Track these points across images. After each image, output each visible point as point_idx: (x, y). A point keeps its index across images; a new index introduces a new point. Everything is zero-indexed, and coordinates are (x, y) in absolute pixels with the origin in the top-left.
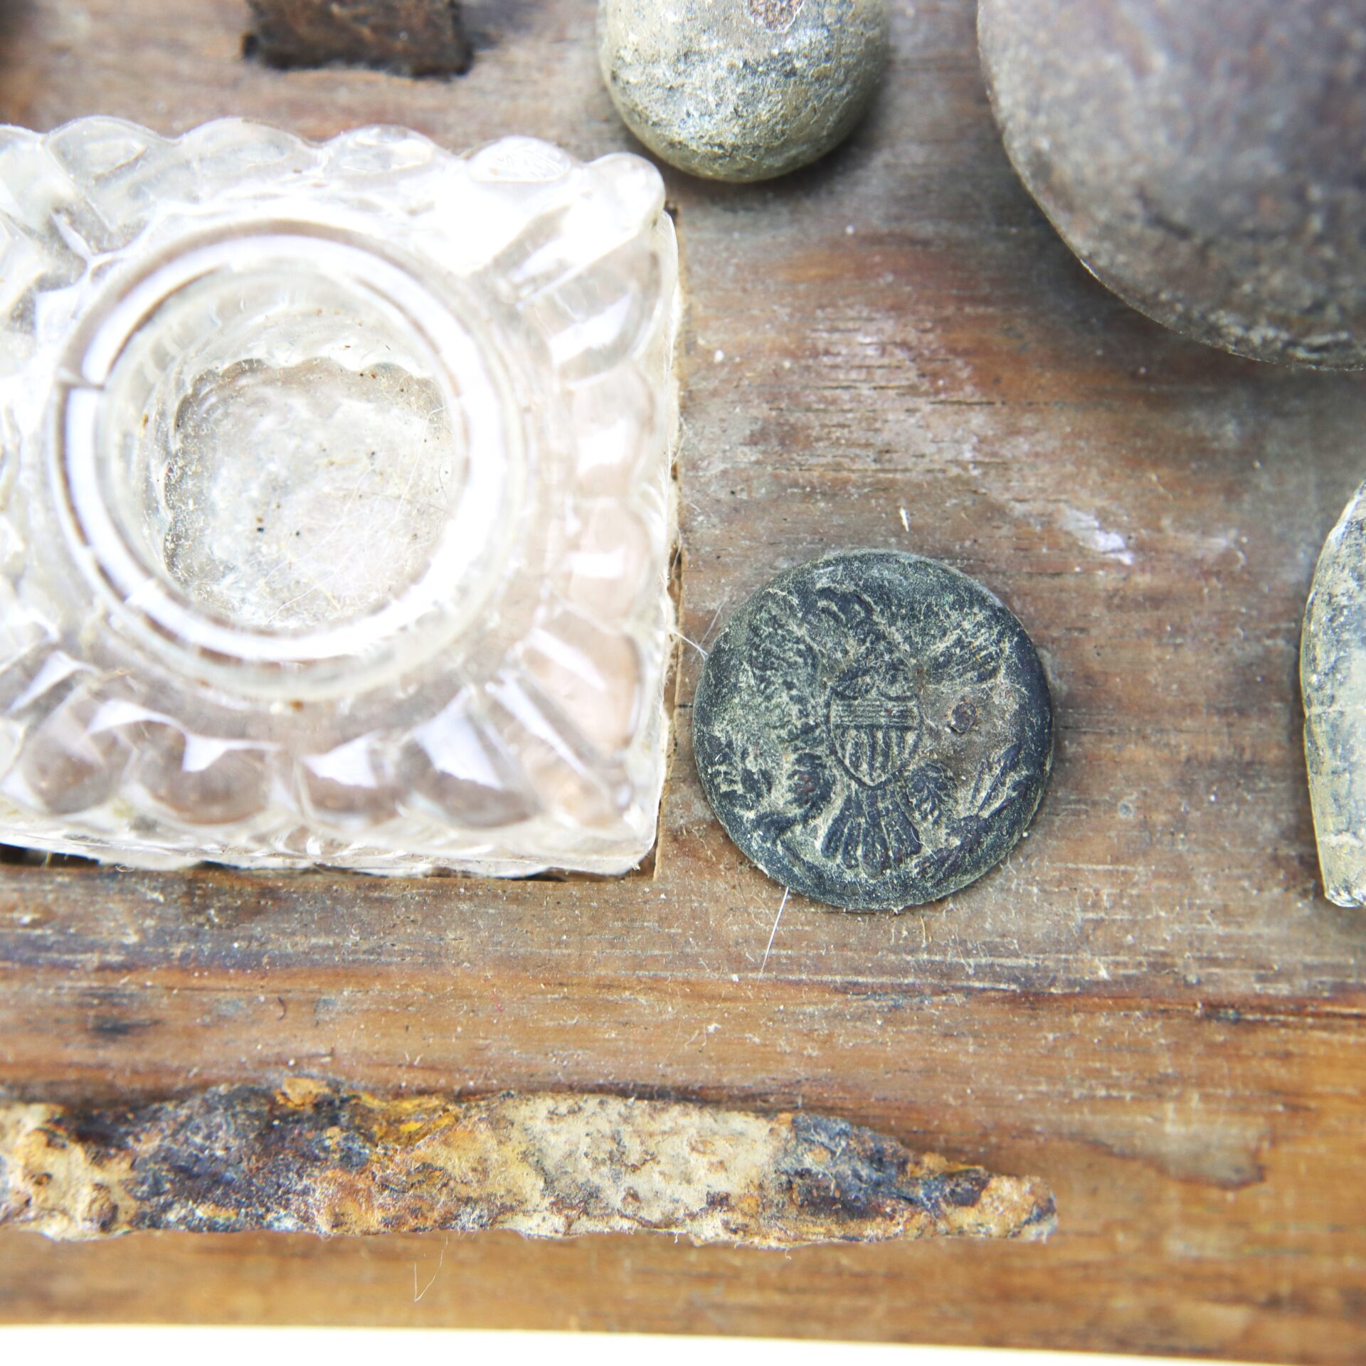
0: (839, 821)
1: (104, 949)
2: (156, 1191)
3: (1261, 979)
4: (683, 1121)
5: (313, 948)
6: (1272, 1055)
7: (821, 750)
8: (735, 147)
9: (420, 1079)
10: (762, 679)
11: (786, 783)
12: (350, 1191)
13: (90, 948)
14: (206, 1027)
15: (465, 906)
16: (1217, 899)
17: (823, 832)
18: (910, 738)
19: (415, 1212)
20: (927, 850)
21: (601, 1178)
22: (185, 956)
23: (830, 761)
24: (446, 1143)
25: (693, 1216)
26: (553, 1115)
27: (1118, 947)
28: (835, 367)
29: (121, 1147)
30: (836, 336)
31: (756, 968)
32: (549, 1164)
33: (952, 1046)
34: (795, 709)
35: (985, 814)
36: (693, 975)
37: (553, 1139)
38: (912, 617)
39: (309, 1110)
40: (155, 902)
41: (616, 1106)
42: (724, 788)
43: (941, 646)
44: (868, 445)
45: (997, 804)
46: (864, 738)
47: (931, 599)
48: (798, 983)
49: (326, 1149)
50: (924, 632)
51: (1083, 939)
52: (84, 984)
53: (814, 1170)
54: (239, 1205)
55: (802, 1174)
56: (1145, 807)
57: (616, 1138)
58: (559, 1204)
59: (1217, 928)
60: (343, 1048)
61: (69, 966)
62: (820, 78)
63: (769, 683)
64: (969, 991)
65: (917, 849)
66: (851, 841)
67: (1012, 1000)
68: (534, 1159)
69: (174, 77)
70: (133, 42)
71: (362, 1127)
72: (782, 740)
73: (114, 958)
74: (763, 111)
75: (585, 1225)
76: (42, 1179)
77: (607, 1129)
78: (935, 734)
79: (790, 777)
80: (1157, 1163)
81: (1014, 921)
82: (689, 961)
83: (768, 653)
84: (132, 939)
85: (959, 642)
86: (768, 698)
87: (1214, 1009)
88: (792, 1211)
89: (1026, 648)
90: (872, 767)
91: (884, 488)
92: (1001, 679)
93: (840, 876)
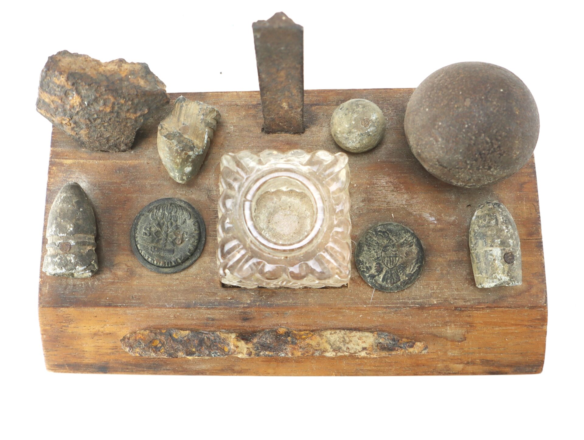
0: (385, 275)
1: (244, 304)
2: (258, 349)
3: (465, 302)
4: (356, 334)
5: (283, 303)
6: (467, 316)
7: (381, 262)
8: (358, 148)
9: (304, 328)
10: (369, 248)
11: (374, 268)
12: (294, 349)
13: (242, 303)
14: (263, 318)
15: (312, 294)
16: (456, 287)
17: (382, 277)
18: (397, 259)
19: (307, 352)
20: (402, 280)
21: (341, 345)
22: (259, 305)
23: (382, 264)
24: (311, 340)
25: (360, 352)
26: (331, 334)
27: (438, 297)
28: (378, 187)
29: (250, 341)
30: (377, 181)
31: (369, 304)
32: (331, 343)
33: (407, 318)
34: (375, 254)
35: (412, 273)
36: (357, 306)
37: (331, 338)
38: (396, 235)
39: (284, 334)
40: (253, 295)
41: (343, 332)
42: (362, 270)
43: (402, 241)
44: (385, 202)
45: (414, 271)
46: (389, 259)
47: (400, 232)
48: (377, 307)
49: (288, 341)
50: (399, 238)
51: (431, 296)
52: (240, 310)
53: (382, 342)
54: (274, 352)
55: (380, 343)
56: (442, 270)
57: (343, 338)
58: (334, 350)
59: (456, 293)
60: (289, 322)
61: (238, 307)
62: (374, 135)
63: (370, 249)
64: (410, 307)
65: (400, 280)
66: (387, 279)
67: (418, 308)
68: (328, 342)
69: (249, 137)
70: (241, 131)
71: (294, 336)
72: (373, 260)
73: (245, 305)
74: (364, 141)
75: (339, 354)
76: (237, 347)
77: (342, 336)
78: (402, 258)
79: (375, 267)
80: (446, 338)
81: (418, 293)
82: (356, 303)
83: (370, 243)
84: (249, 302)
85: (405, 240)
86: (370, 252)
87: (456, 308)
88: (379, 350)
89: (418, 240)
90: (390, 264)
91: (389, 210)
92: (414, 247)
93: (385, 286)
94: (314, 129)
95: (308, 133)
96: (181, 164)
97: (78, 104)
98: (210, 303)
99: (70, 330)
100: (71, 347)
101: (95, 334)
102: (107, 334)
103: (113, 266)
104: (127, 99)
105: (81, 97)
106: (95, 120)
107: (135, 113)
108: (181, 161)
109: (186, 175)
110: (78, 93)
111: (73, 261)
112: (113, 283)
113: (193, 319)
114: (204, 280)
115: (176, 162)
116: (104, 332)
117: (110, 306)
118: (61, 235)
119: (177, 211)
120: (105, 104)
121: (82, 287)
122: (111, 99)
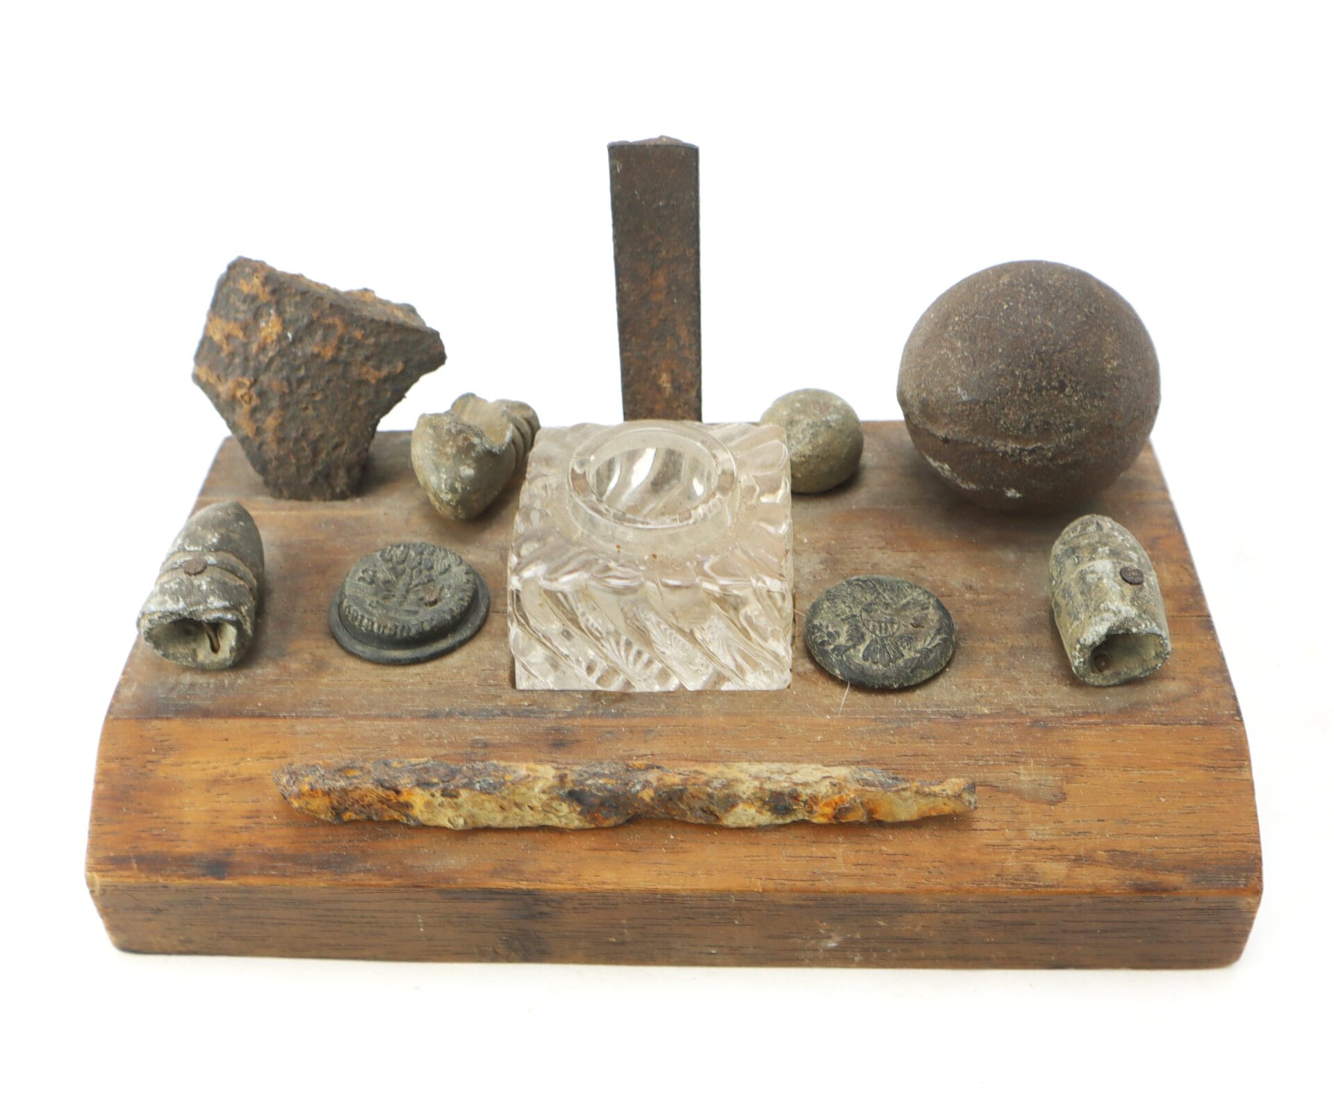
0: (868, 649)
1: (557, 713)
3: (1052, 711)
4: (809, 766)
5: (646, 712)
6: (1062, 741)
7: (859, 624)
8: (810, 456)
11: (845, 635)
13: (552, 712)
14: (598, 742)
15: (709, 698)
16: (1030, 688)
17: (862, 651)
18: (896, 626)
20: (907, 657)
21: (775, 776)
22: (591, 713)
23: (863, 628)
26: (751, 765)
27: (991, 704)
30: (852, 534)
31: (837, 714)
32: (751, 773)
33: (924, 743)
34: (847, 610)
35: (930, 648)
38: (892, 590)
40: (579, 699)
41: (778, 763)
42: (819, 641)
43: (904, 601)
45: (934, 644)
47: (899, 585)
48: (856, 718)
50: (897, 596)
51: (977, 701)
52: (549, 725)
53: (868, 778)
55: (863, 778)
56: (996, 660)
57: (780, 769)
59: (1031, 697)
60: (657, 751)
61: (543, 718)
62: (840, 431)
64: (930, 720)
65: (903, 657)
66: (875, 652)
68: (744, 772)
72: (843, 621)
73: (561, 716)
74: (820, 440)
77: (775, 767)
78: (906, 626)
79: (847, 633)
80: (1019, 793)
81: (947, 697)
82: (808, 713)
84: (569, 709)
85: (912, 599)
87: (1035, 722)
88: (860, 785)
89: (939, 602)
92: (931, 610)
93: (871, 667)
96: (454, 457)
97: (274, 337)
98: (483, 710)
99: (161, 773)
100: (155, 814)
101: (217, 781)
102: (243, 780)
103: (284, 656)
104: (368, 330)
105: (284, 322)
106: (301, 381)
107: (378, 368)
108: (454, 451)
109: (462, 480)
110: (280, 313)
111: (204, 587)
112: (276, 682)
113: (441, 745)
114: (476, 675)
115: (446, 454)
116: (238, 777)
117: (261, 716)
118: (192, 548)
119: (434, 551)
120: (325, 338)
122: (338, 328)
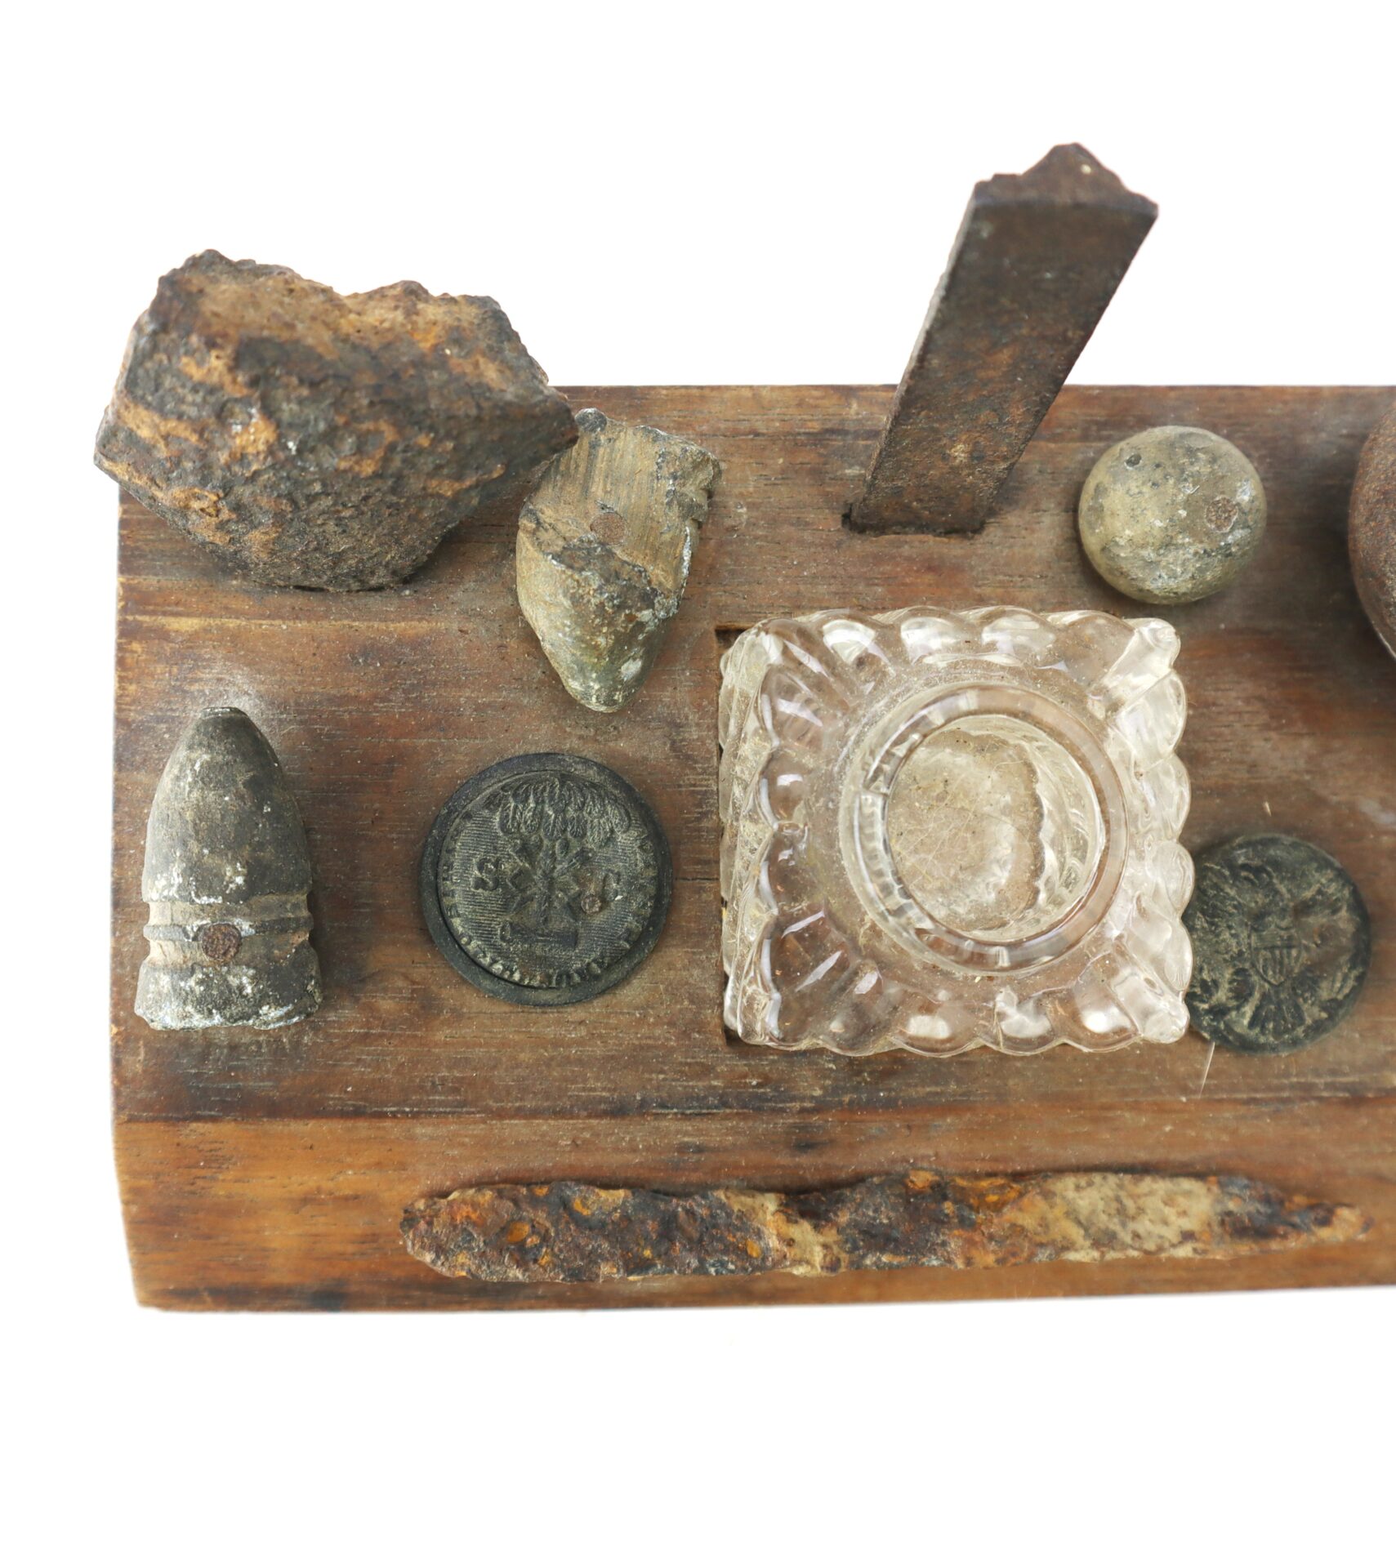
0: (1258, 1009)
1: (802, 1099)
2: (855, 1248)
4: (1155, 1186)
5: (929, 1093)
7: (1247, 966)
9: (988, 1167)
10: (1212, 924)
11: (1227, 986)
12: (971, 1243)
13: (793, 1099)
14: (861, 1142)
17: (1248, 1015)
19: (1014, 1255)
20: (1309, 1021)
21: (1114, 1225)
22: (851, 1102)
23: (1252, 972)
24: (1021, 1210)
25: (1173, 1246)
26: (1078, 1188)
28: (1219, 713)
29: (828, 1220)
30: (1220, 693)
31: (1197, 1093)
32: (1082, 1218)
33: (1307, 1130)
34: (1233, 942)
35: (1340, 997)
36: (1158, 1098)
37: (1081, 1203)
38: (1293, 878)
39: (929, 1191)
40: (831, 1069)
41: (1112, 1179)
43: (1308, 894)
44: (1242, 762)
45: (1346, 991)
46: (1269, 955)
47: (1305, 867)
48: (1221, 1101)
49: (947, 1215)
50: (1298, 887)
51: (1385, 1063)
52: (791, 1121)
53: (1234, 1210)
54: (906, 1253)
55: (1229, 1213)
57: (1118, 1199)
58: (1096, 1244)
60: (943, 1150)
61: (783, 1110)
62: (1244, 554)
63: (1217, 926)
64: (1320, 1099)
65: (1302, 1020)
66: (1266, 1019)
67: (1345, 1103)
68: (1072, 1215)
69: (801, 543)
70: (773, 522)
71: (961, 1199)
72: (1225, 961)
73: (807, 1105)
74: (1209, 576)
75: (1111, 1255)
76: (790, 1242)
77: (1110, 1194)
78: (1307, 948)
79: (1230, 982)
81: (1344, 1054)
82: (1156, 1091)
83: (1215, 907)
84: (818, 1092)
85: (1319, 892)
86: (1218, 935)
88: (1227, 1238)
89: (1355, 893)
90: (1274, 972)
91: (1255, 790)
92: (1344, 913)
93: (1257, 1039)
94: (1013, 519)
95: (993, 533)
96: (611, 652)
97: (262, 447)
98: (692, 1098)
99: (220, 1191)
100: (223, 1239)
101: (306, 1200)
102: (346, 1199)
103: (363, 981)
104: (442, 432)
105: (278, 425)
106: (311, 499)
107: (459, 477)
108: (611, 642)
109: (627, 686)
110: (269, 412)
111: (249, 990)
112: (365, 1038)
113: (634, 1150)
114: (672, 1024)
115: (596, 647)
116: (337, 1194)
117: (357, 1113)
118: (205, 900)
119: (583, 803)
120: (360, 451)
121: (259, 1053)
122: (386, 434)
